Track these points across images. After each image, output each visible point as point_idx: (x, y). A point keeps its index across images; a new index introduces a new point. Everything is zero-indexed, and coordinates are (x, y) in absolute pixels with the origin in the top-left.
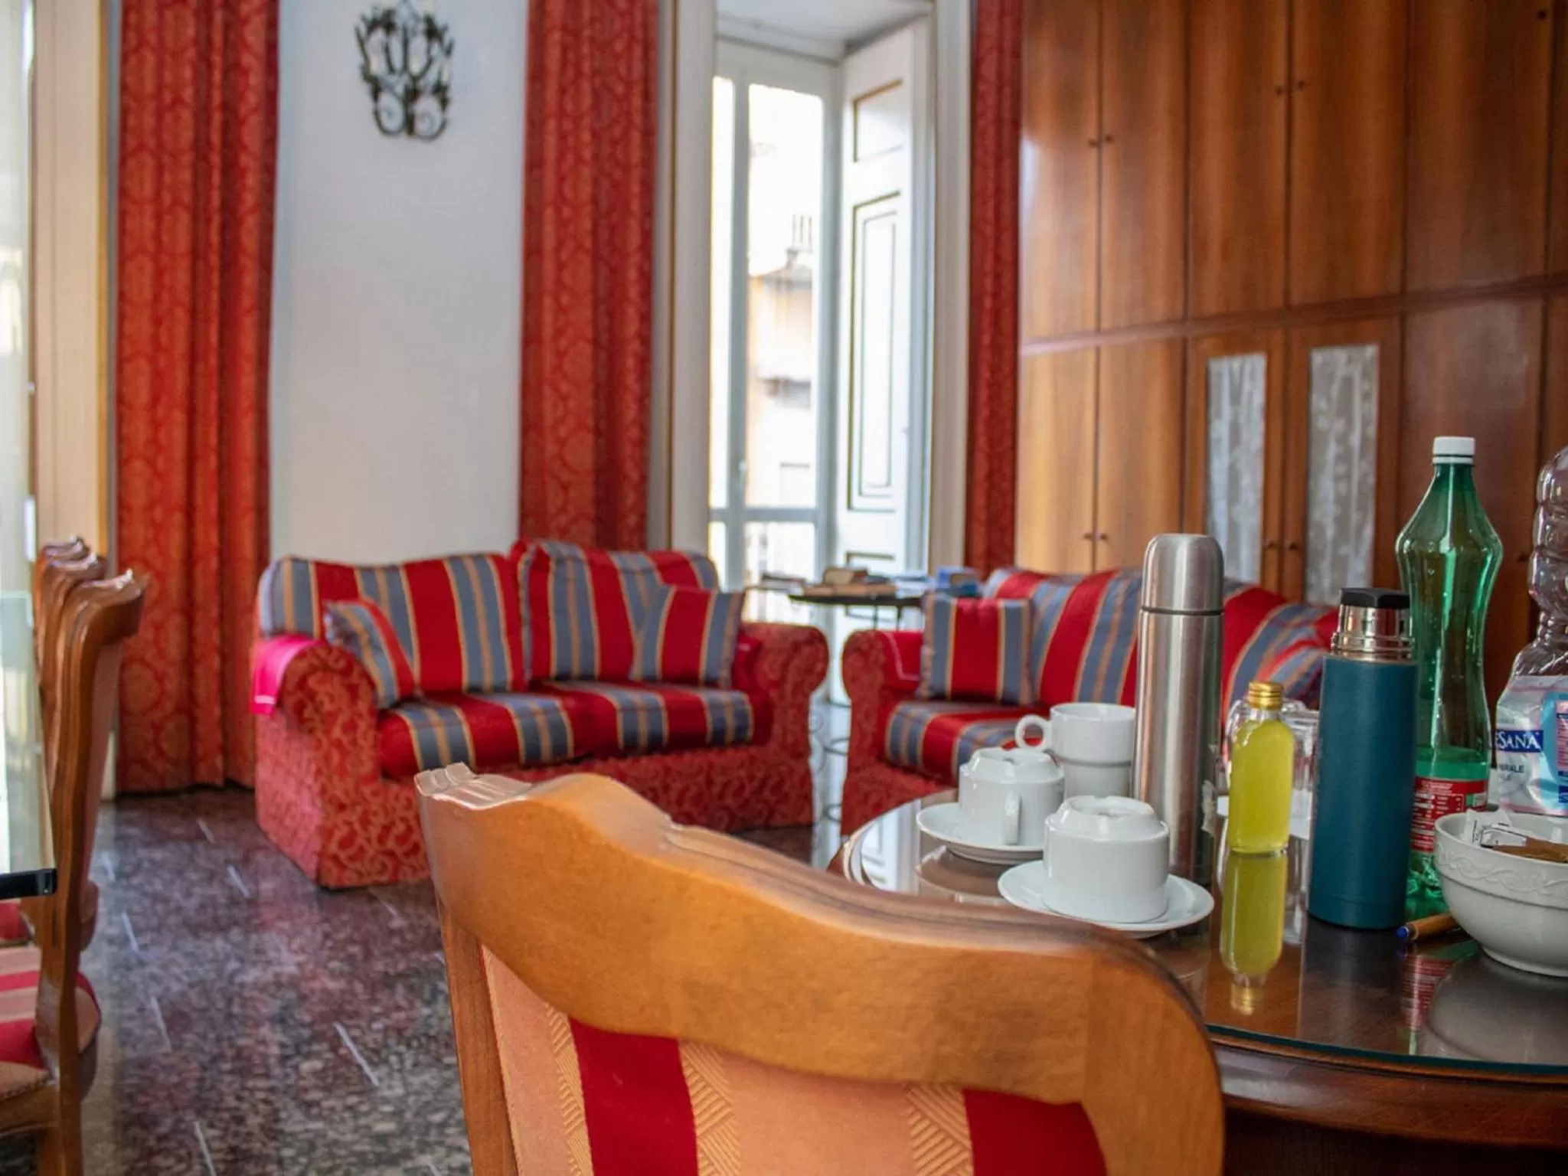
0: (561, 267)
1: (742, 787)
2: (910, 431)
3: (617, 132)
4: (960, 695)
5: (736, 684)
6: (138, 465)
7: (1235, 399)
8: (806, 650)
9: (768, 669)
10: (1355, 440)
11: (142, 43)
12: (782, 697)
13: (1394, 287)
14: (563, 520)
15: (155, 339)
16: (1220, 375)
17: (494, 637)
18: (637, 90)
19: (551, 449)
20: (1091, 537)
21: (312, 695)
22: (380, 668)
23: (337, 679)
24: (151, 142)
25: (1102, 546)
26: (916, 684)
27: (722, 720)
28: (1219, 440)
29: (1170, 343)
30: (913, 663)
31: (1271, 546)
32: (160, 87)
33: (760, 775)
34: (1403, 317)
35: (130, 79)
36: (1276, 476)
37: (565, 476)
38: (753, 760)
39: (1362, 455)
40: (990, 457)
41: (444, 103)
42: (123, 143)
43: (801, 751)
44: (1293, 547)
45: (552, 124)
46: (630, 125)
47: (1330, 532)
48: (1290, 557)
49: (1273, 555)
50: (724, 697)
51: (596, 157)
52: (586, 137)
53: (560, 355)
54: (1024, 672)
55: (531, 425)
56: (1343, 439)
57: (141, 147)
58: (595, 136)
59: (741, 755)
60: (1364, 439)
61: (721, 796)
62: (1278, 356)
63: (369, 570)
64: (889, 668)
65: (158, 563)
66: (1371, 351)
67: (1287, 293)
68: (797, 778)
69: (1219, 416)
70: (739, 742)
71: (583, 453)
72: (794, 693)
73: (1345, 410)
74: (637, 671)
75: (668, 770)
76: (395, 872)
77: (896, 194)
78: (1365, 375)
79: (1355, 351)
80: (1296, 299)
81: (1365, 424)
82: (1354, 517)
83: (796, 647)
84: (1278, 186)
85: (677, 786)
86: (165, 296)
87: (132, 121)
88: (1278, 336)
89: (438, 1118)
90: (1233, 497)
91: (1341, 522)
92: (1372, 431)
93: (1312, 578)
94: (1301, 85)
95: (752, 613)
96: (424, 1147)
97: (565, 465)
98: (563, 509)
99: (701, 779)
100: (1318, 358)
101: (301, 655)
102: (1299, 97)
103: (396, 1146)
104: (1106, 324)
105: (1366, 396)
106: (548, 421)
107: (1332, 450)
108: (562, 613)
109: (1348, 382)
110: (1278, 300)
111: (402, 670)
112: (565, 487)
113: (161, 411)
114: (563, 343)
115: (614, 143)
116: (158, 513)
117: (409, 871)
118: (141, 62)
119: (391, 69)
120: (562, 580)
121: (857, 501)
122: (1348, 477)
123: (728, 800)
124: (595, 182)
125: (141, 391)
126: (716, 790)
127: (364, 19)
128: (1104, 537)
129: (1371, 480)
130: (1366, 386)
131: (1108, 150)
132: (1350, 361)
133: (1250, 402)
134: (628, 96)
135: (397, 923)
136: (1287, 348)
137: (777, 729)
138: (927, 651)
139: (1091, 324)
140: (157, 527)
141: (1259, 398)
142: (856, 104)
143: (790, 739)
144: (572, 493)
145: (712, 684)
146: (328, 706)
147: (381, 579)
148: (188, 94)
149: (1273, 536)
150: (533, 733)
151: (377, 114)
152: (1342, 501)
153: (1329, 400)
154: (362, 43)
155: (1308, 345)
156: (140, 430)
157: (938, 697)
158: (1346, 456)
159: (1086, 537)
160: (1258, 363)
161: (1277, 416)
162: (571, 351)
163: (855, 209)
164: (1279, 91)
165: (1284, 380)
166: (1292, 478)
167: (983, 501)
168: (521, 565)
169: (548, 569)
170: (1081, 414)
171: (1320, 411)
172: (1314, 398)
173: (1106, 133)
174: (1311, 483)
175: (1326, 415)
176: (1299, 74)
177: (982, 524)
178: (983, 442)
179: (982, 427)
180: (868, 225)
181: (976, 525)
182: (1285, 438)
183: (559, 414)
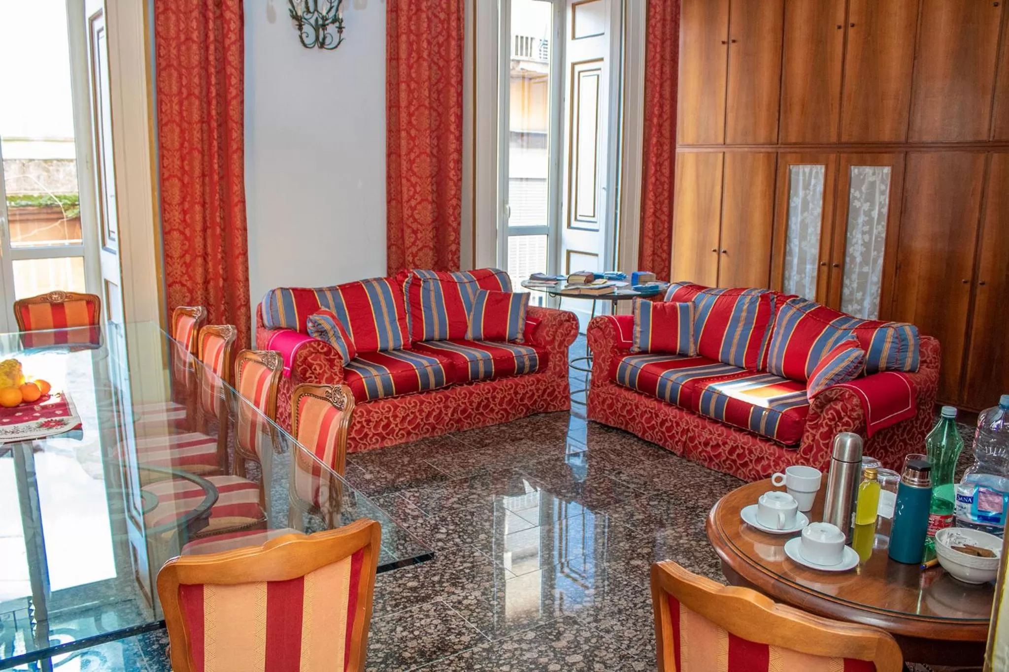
0: (410, 115)
1: (533, 394)
2: (608, 190)
3: (441, 39)
4: (657, 351)
5: (526, 343)
6: (176, 234)
7: (806, 187)
8: (567, 324)
9: (545, 334)
10: (875, 214)
11: (166, 9)
12: (554, 348)
13: (903, 139)
14: (414, 249)
15: (182, 167)
16: (797, 174)
17: (392, 322)
18: (454, 17)
19: (407, 212)
20: (718, 251)
21: (310, 366)
22: (340, 346)
23: (323, 356)
24: (175, 63)
25: (723, 256)
26: (631, 345)
27: (523, 363)
28: (796, 207)
29: (769, 154)
30: (629, 334)
31: (824, 264)
32: (179, 31)
33: (542, 388)
34: (906, 153)
35: (160, 29)
37: (415, 226)
38: (538, 381)
39: (879, 223)
40: (655, 204)
41: (340, 29)
42: (158, 65)
43: (563, 375)
44: (836, 266)
45: (404, 38)
46: (449, 36)
47: (859, 259)
48: (835, 271)
49: (825, 269)
50: (523, 350)
51: (429, 55)
52: (425, 45)
53: (411, 162)
54: (692, 340)
55: (394, 198)
56: (868, 213)
57: (169, 66)
58: (429, 43)
59: (532, 378)
60: (880, 213)
61: (522, 399)
62: (832, 167)
63: (320, 290)
64: (617, 338)
65: (189, 284)
66: (887, 170)
67: (839, 135)
68: (561, 388)
69: (797, 195)
70: (532, 371)
71: (425, 214)
72: (560, 346)
73: (870, 198)
74: (469, 335)
75: (494, 389)
76: (356, 447)
77: (602, 59)
78: (883, 181)
79: (878, 169)
80: (844, 139)
81: (881, 206)
82: (873, 254)
83: (561, 324)
84: (837, 78)
85: (499, 396)
86: (186, 144)
87: (163, 52)
88: (833, 157)
89: (436, 578)
90: (803, 237)
91: (865, 255)
92: (885, 210)
93: (847, 282)
94: (853, 25)
95: (533, 303)
96: (436, 593)
97: (415, 220)
98: (414, 243)
99: (512, 391)
100: (855, 171)
101: (303, 347)
102: (851, 31)
103: (423, 593)
104: (728, 141)
105: (882, 193)
106: (405, 197)
107: (862, 219)
108: (428, 308)
109: (872, 185)
110: (834, 139)
111: (349, 345)
112: (415, 232)
113: (187, 205)
114: (413, 156)
115: (440, 46)
116: (188, 258)
117: (363, 446)
118: (167, 19)
119: (308, 11)
120: (427, 290)
121: (574, 224)
122: (870, 232)
123: (526, 401)
124: (430, 68)
125: (175, 194)
126: (519, 397)
128: (725, 252)
129: (884, 235)
130: (883, 187)
131: (733, 46)
132: (874, 174)
133: (814, 191)
134: (448, 20)
135: (368, 476)
136: (838, 163)
137: (551, 364)
138: (637, 329)
139: (721, 140)
140: (187, 265)
141: (820, 188)
142: (574, 6)
143: (558, 369)
144: (419, 235)
145: (513, 341)
146: (318, 371)
147: (329, 295)
148: (195, 36)
149: (826, 259)
150: (425, 376)
151: (301, 37)
152: (866, 245)
153: (861, 192)
155: (850, 163)
156: (176, 216)
157: (643, 352)
158: (870, 222)
159: (715, 251)
160: (820, 169)
161: (830, 198)
162: (418, 160)
163: (573, 65)
164: (839, 27)
165: (835, 180)
166: (838, 230)
167: (651, 226)
168: (404, 284)
169: (420, 286)
170: (713, 187)
171: (855, 198)
172: (852, 190)
173: (732, 38)
174: (848, 234)
175: (859, 200)
176: (852, 20)
177: (650, 238)
178: (651, 195)
179: (650, 187)
180: (582, 74)
181: (646, 239)
182: (835, 210)
183: (411, 193)
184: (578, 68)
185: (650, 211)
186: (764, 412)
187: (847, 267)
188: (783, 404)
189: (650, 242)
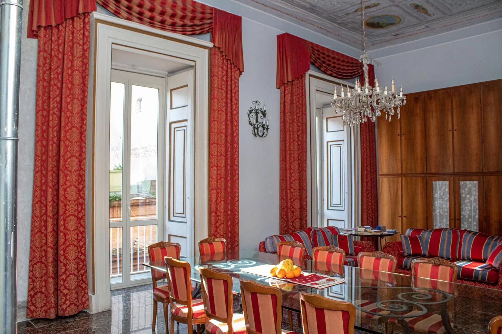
7: (440, 189)
10: (472, 199)
14: (293, 219)
15: (217, 185)
16: (436, 185)
19: (290, 204)
20: (402, 217)
24: (217, 142)
25: (404, 218)
26: (403, 253)
30: (401, 249)
31: (452, 219)
34: (483, 176)
36: (453, 206)
39: (474, 202)
41: (267, 129)
42: (210, 143)
44: (458, 219)
47: (467, 216)
48: (457, 221)
49: (452, 221)
52: (296, 136)
53: (291, 183)
56: (469, 199)
57: (214, 143)
60: (475, 199)
62: (452, 182)
63: (285, 236)
64: (398, 250)
66: (476, 182)
67: (454, 170)
71: (297, 204)
73: (470, 193)
78: (474, 186)
79: (472, 182)
80: (456, 171)
81: (475, 196)
82: (473, 214)
86: (218, 176)
87: (211, 138)
88: (452, 178)
90: (441, 209)
91: (470, 214)
92: (477, 197)
93: (462, 225)
94: (456, 130)
97: (293, 207)
98: (293, 217)
100: (462, 183)
102: (455, 132)
104: (404, 173)
105: (475, 191)
107: (466, 201)
108: (320, 242)
109: (470, 188)
110: (452, 171)
112: (293, 212)
114: (291, 181)
116: (217, 224)
118: (214, 124)
120: (319, 235)
122: (471, 206)
127: (249, 110)
128: (405, 216)
129: (477, 207)
131: (403, 136)
132: (470, 184)
133: (444, 191)
136: (454, 181)
139: (400, 172)
140: (217, 228)
141: (447, 190)
142: (327, 119)
144: (295, 214)
145: (351, 255)
148: (224, 131)
149: (453, 217)
152: (470, 211)
153: (465, 191)
154: (249, 116)
155: (459, 180)
156: (214, 206)
157: (409, 255)
158: (471, 202)
159: (400, 216)
160: (447, 183)
161: (452, 194)
162: (294, 182)
163: (328, 142)
164: (450, 131)
165: (454, 186)
166: (457, 205)
167: (366, 208)
168: (311, 233)
169: (316, 233)
170: (397, 191)
171: (463, 193)
172: (461, 190)
173: (403, 133)
174: (461, 207)
175: (464, 194)
176: (455, 128)
177: (366, 212)
178: (365, 195)
179: (365, 192)
180: (332, 146)
181: (364, 213)
182: (455, 198)
183: (291, 196)
184: (330, 144)
185: (365, 202)
186: (480, 272)
187: (462, 220)
188: (486, 269)
189: (366, 214)
